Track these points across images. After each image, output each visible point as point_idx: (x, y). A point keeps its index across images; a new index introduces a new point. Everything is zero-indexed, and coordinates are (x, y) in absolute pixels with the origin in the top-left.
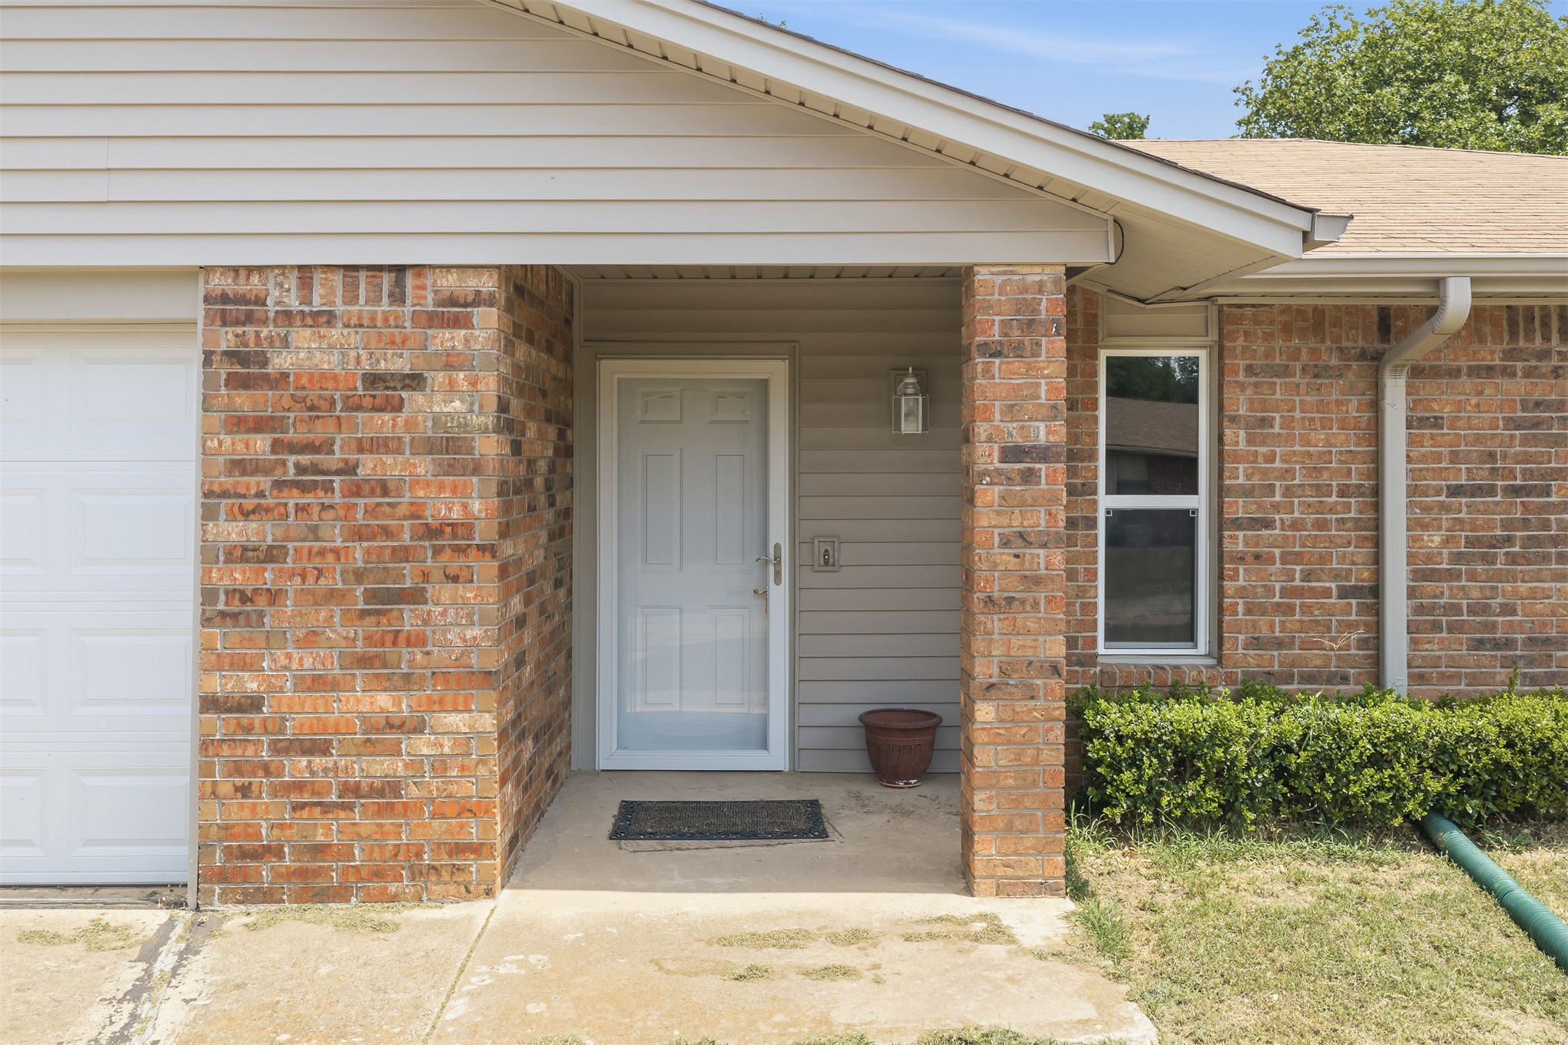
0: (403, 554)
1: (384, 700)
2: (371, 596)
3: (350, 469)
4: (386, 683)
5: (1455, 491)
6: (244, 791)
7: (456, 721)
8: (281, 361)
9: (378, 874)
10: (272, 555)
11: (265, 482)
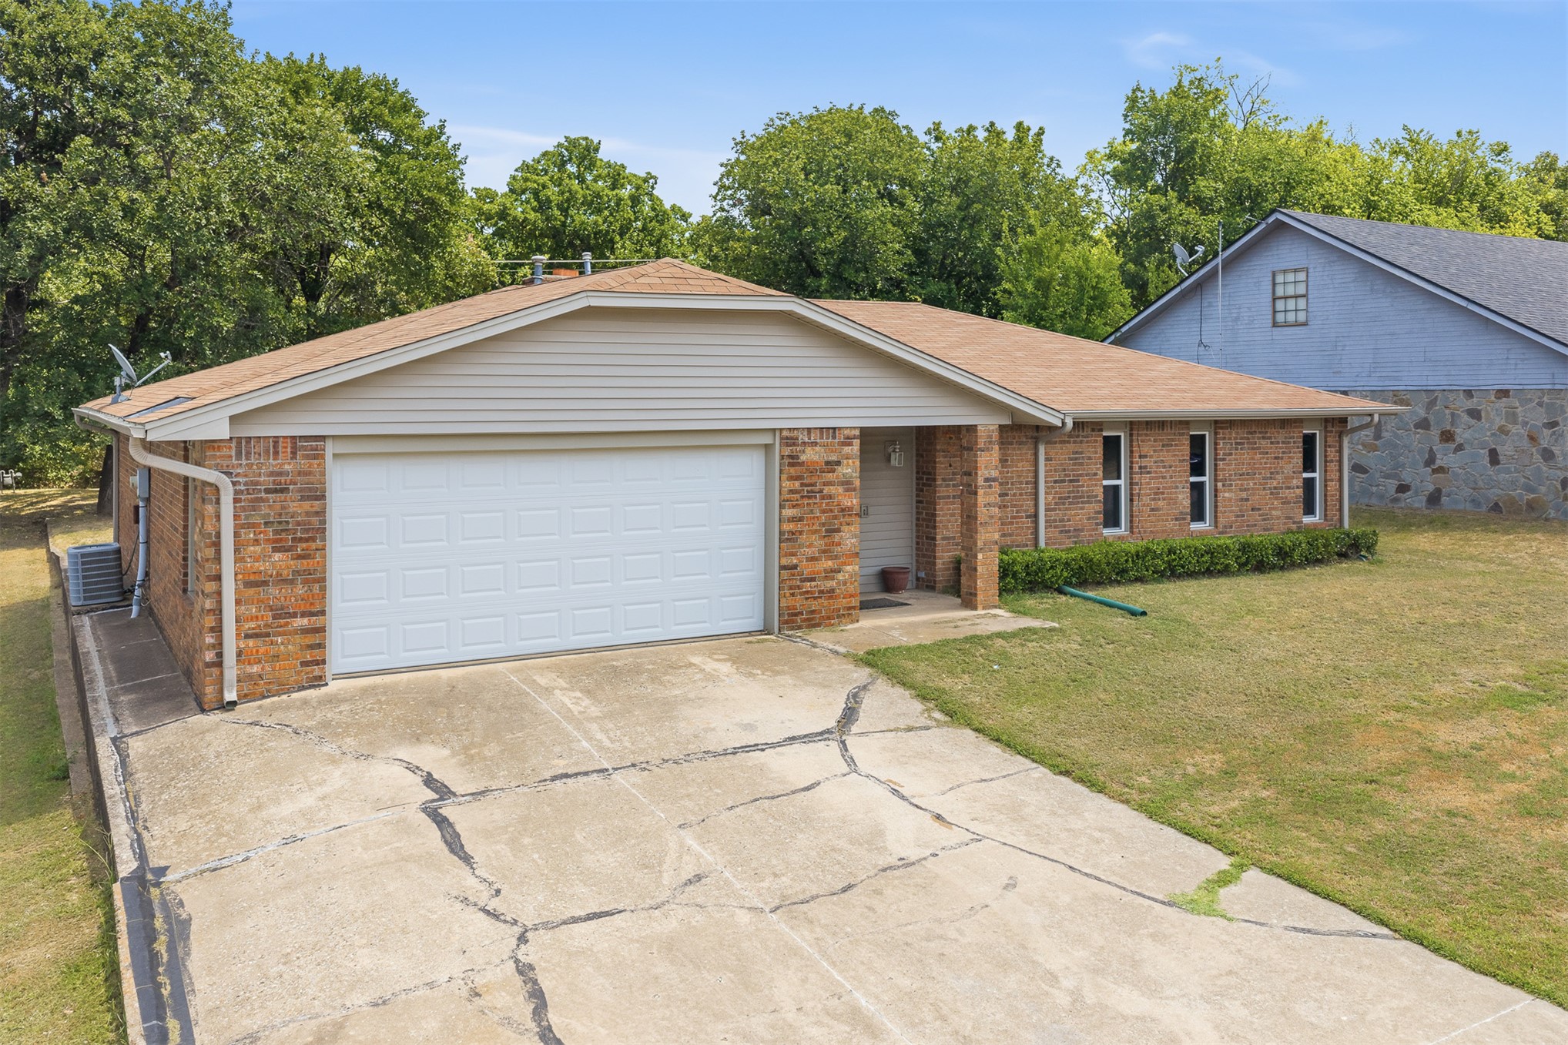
0: (835, 517)
1: (830, 563)
2: (827, 531)
3: (821, 491)
4: (830, 558)
5: (1056, 482)
6: (793, 595)
7: (848, 568)
8: (803, 458)
9: (829, 618)
10: (801, 519)
11: (798, 496)
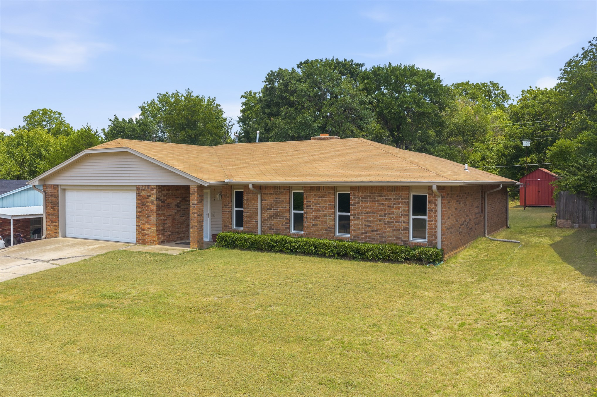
0: (149, 212)
1: (148, 226)
2: (147, 216)
3: (146, 204)
4: (148, 224)
6: (139, 234)
7: (153, 228)
8: (141, 194)
9: (148, 242)
10: (141, 212)
11: (140, 205)
